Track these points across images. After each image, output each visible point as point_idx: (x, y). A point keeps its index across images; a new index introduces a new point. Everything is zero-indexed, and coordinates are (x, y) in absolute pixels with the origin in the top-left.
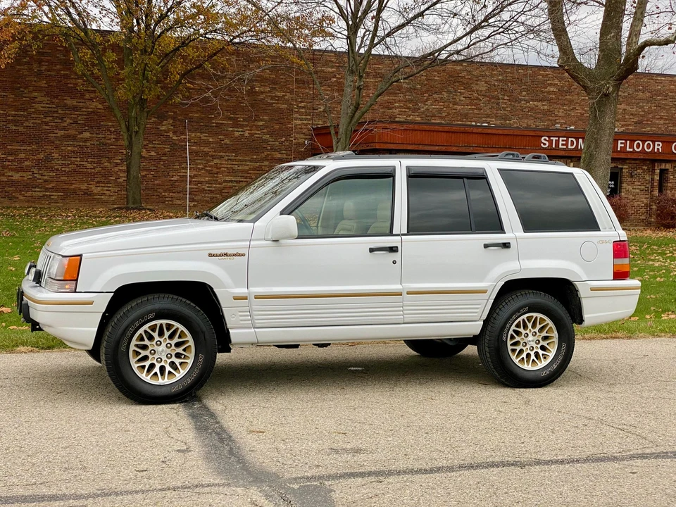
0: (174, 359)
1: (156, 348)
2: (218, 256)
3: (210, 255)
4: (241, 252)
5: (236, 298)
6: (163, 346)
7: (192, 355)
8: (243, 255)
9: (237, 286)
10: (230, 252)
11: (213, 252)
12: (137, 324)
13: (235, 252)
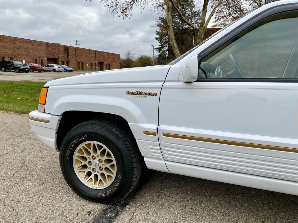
0: (104, 171)
1: (92, 161)
2: (133, 94)
3: (128, 93)
4: (153, 91)
5: (146, 133)
6: (97, 161)
7: (115, 171)
8: (156, 95)
9: (149, 121)
10: (144, 91)
11: (130, 90)
12: (75, 142)
13: (148, 91)
